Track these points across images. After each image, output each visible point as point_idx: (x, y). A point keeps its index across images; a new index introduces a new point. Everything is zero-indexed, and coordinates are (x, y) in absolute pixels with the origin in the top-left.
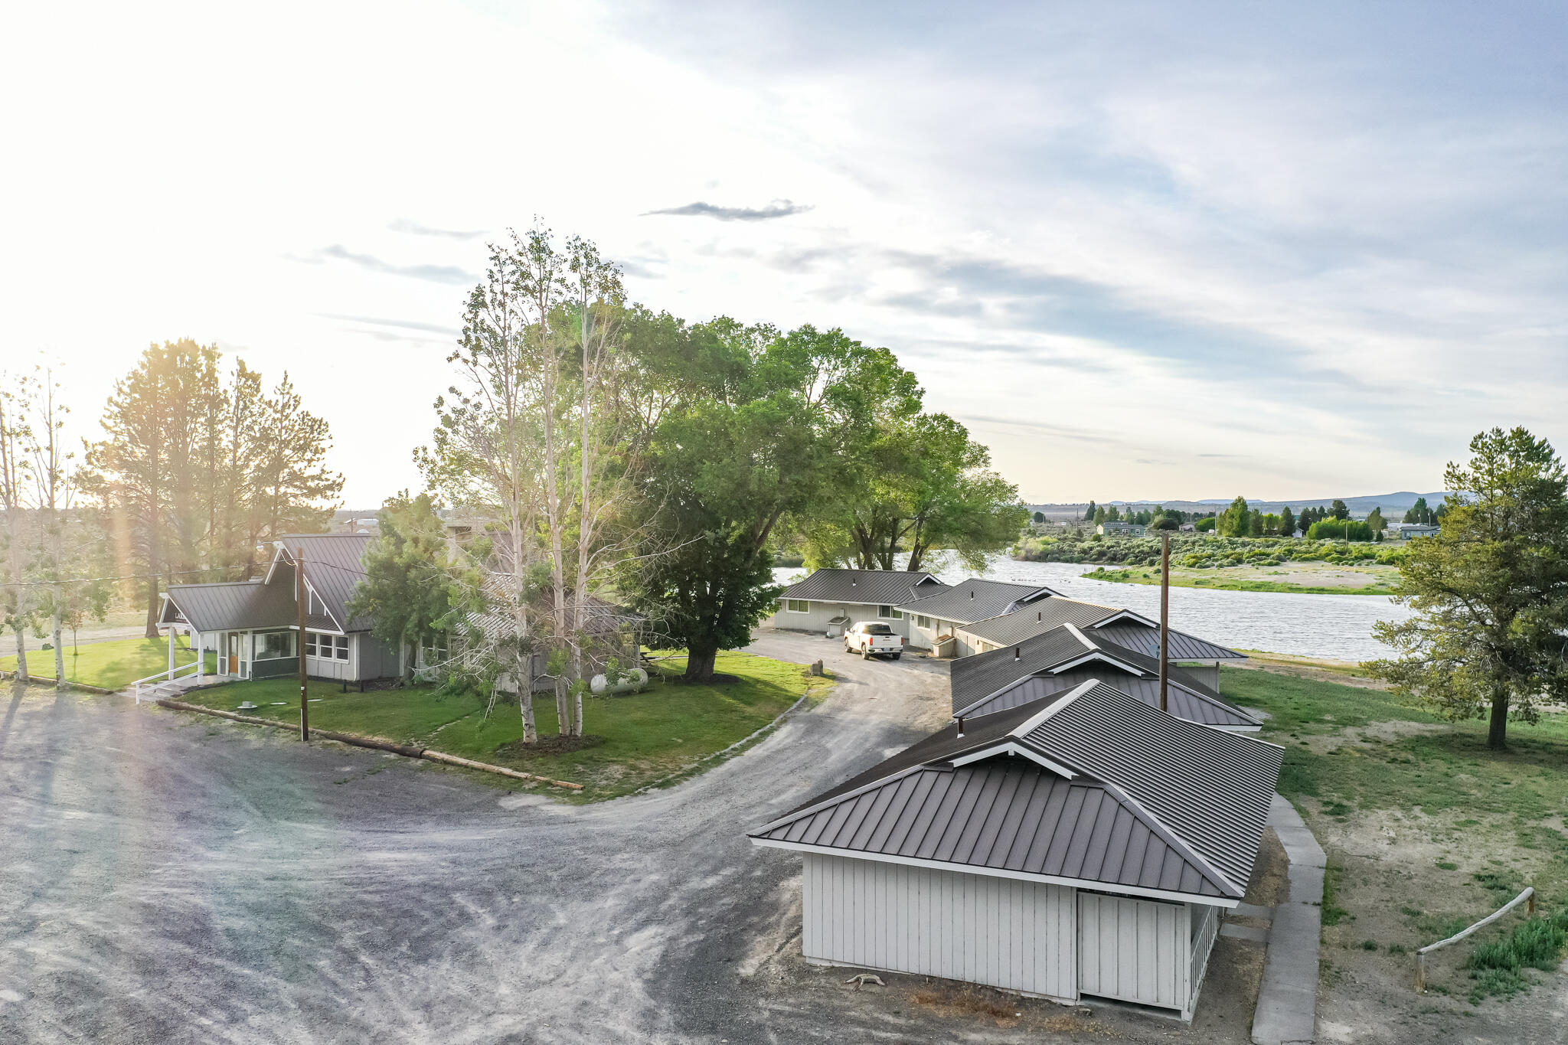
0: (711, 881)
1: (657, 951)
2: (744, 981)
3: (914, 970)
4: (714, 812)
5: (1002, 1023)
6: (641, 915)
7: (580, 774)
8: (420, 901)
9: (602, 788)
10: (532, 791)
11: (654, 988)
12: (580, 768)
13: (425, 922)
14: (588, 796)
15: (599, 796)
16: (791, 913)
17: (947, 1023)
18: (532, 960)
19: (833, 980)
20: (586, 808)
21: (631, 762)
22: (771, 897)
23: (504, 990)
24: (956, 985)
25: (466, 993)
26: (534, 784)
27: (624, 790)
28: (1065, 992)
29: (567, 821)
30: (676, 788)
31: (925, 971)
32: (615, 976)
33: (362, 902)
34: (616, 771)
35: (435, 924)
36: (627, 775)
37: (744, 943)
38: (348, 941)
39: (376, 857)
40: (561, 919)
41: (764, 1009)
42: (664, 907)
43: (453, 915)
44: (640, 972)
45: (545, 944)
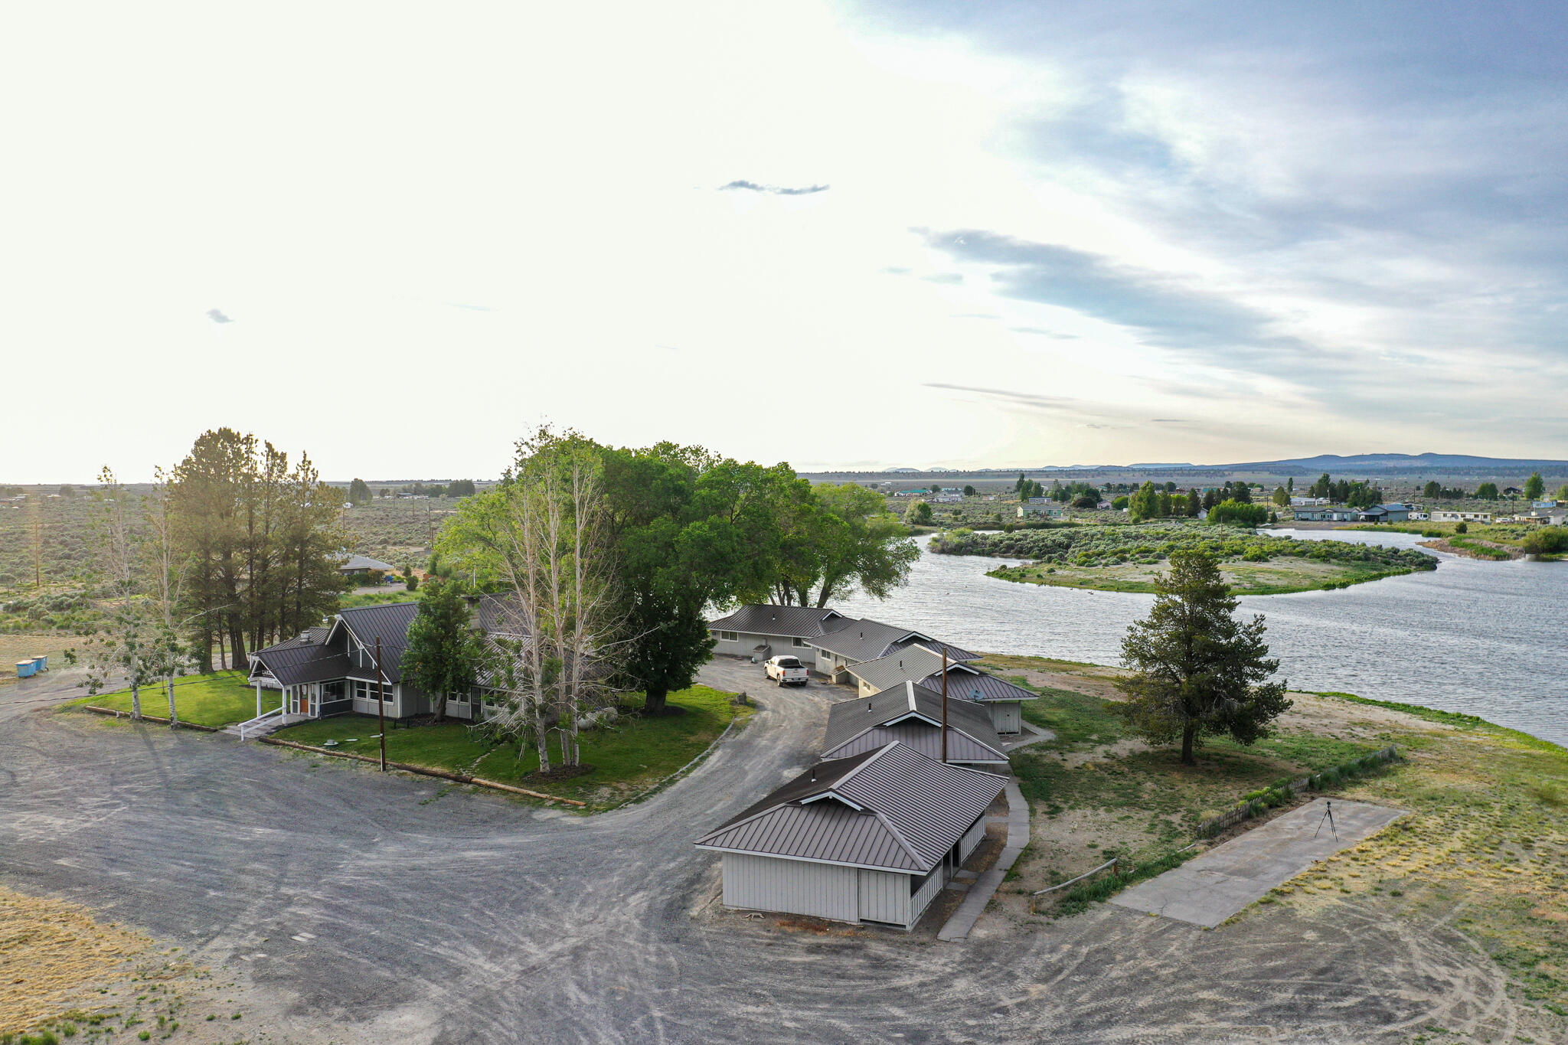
0: (672, 865)
1: (645, 905)
2: (692, 918)
3: (780, 910)
4: (671, 820)
5: (819, 934)
6: (634, 886)
7: (582, 794)
8: (505, 880)
9: (598, 805)
10: (552, 807)
11: (645, 922)
12: (581, 790)
13: (514, 892)
14: (589, 810)
15: (596, 810)
16: (717, 883)
17: (793, 934)
18: (579, 911)
19: (738, 916)
20: (589, 818)
21: (614, 784)
22: (707, 874)
23: (568, 926)
24: (799, 917)
25: (548, 928)
26: (552, 802)
27: (612, 806)
28: (853, 919)
29: (580, 828)
30: (646, 803)
31: (785, 911)
32: (624, 918)
33: (472, 882)
34: (605, 791)
35: (519, 894)
36: (613, 795)
37: (691, 899)
38: (475, 903)
39: (470, 855)
40: (590, 889)
41: (702, 932)
42: (646, 881)
43: (528, 888)
44: (637, 916)
45: (583, 903)
